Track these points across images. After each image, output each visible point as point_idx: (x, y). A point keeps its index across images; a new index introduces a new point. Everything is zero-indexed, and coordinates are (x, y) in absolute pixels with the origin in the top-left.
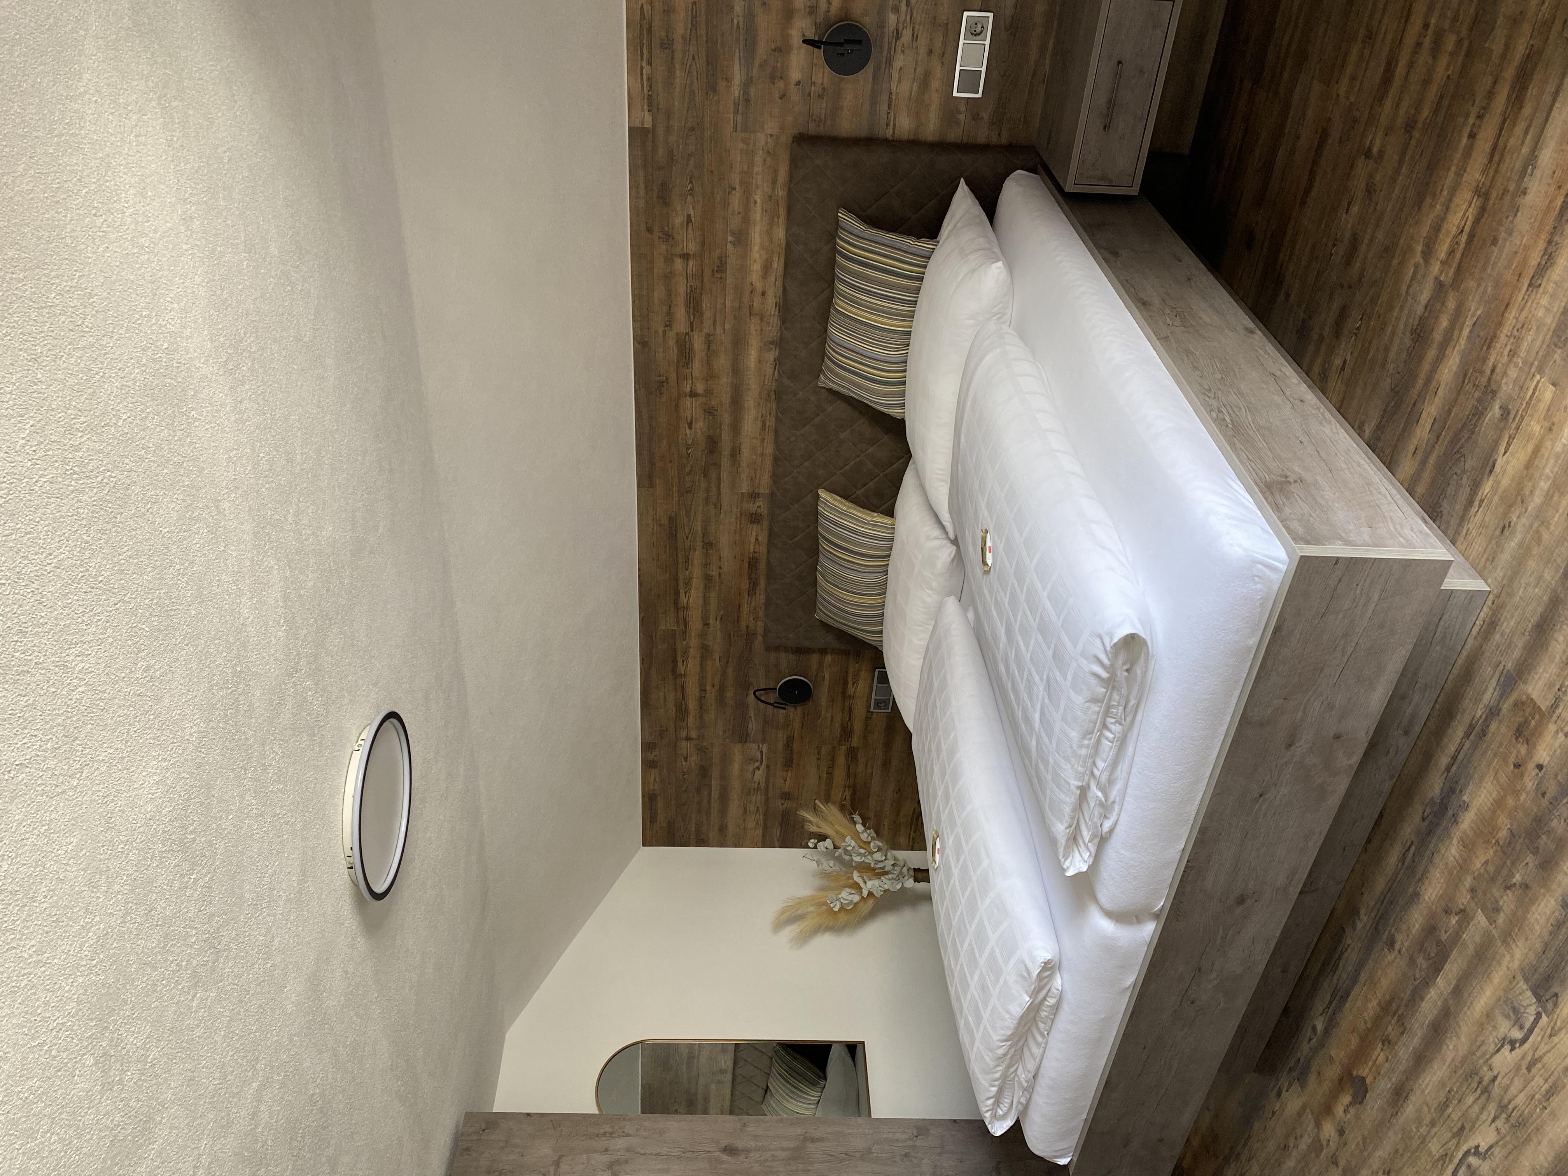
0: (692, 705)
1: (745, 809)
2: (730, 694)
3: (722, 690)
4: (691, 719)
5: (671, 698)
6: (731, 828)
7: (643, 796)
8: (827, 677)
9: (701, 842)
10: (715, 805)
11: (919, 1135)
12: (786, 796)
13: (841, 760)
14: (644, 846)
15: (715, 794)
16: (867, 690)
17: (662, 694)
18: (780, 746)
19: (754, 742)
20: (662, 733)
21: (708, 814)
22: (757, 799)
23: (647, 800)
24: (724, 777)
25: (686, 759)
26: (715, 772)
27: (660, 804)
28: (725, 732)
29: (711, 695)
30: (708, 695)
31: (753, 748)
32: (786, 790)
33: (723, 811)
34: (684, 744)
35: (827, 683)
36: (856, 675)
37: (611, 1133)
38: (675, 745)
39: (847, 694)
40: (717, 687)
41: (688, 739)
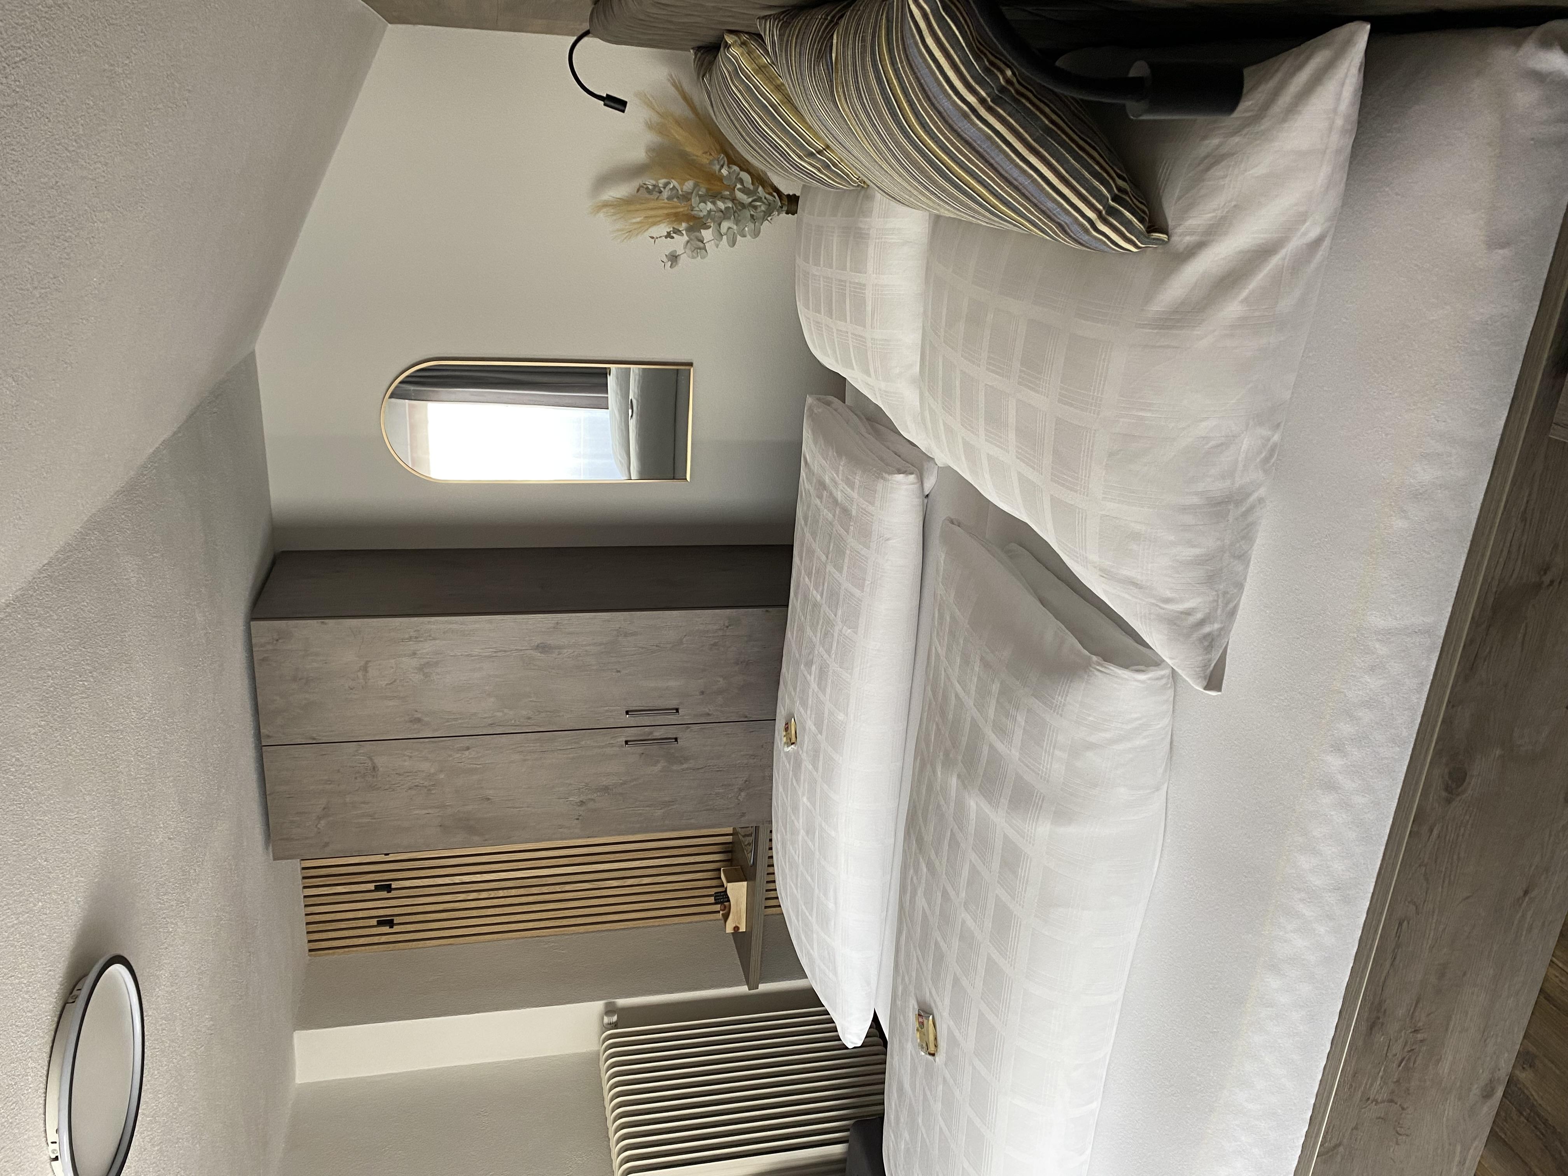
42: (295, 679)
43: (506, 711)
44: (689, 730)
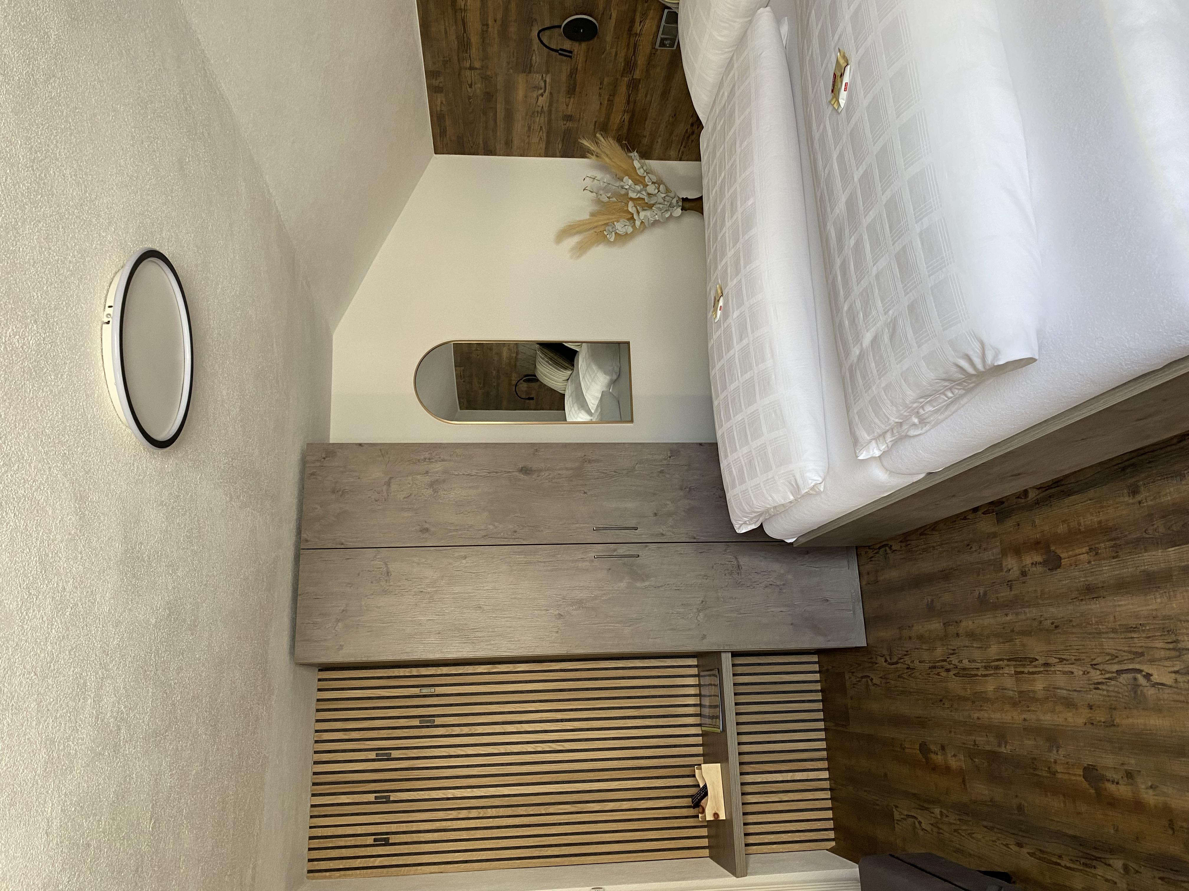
0: (475, 39)
1: (529, 128)
2: (513, 29)
3: (504, 26)
4: (474, 50)
5: (452, 31)
6: (516, 142)
7: (431, 116)
8: (614, 15)
9: (489, 151)
10: (501, 125)
11: (672, 456)
12: (569, 118)
13: (623, 89)
14: (436, 153)
15: (501, 115)
16: (654, 29)
17: (442, 28)
18: (564, 77)
19: (537, 73)
20: (446, 63)
21: (494, 131)
22: (541, 120)
23: (435, 119)
24: (508, 101)
25: (471, 86)
26: (500, 98)
27: (448, 122)
28: (508, 63)
29: (494, 30)
30: (490, 29)
31: (536, 78)
32: (569, 113)
33: (509, 129)
34: (468, 73)
35: (613, 21)
36: (644, 15)
37: (429, 459)
38: (459, 74)
39: (634, 32)
40: (499, 22)
41: (471, 68)
42: (333, 492)
43: (496, 524)
44: (647, 548)
